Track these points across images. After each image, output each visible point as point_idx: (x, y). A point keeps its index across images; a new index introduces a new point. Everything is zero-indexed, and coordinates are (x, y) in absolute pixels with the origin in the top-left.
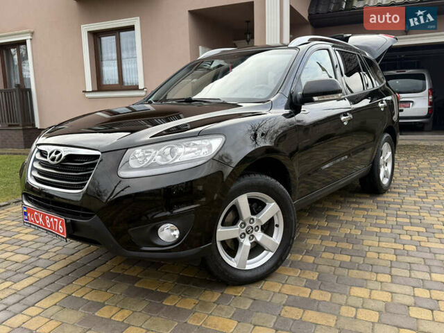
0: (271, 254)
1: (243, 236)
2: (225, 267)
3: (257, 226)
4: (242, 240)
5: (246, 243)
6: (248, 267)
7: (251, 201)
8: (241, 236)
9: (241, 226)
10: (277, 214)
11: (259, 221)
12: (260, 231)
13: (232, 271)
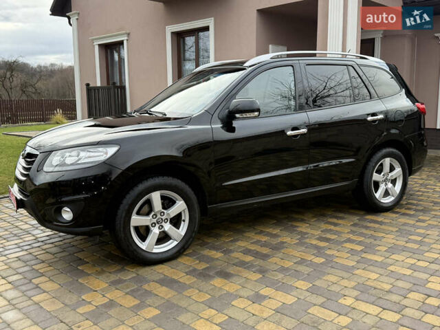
0: (176, 243)
1: (154, 225)
2: (135, 247)
3: (167, 219)
4: (152, 228)
5: (156, 231)
6: (155, 251)
7: (163, 198)
8: (152, 225)
9: (153, 216)
10: (184, 211)
11: (168, 214)
12: (168, 223)
13: (140, 251)
